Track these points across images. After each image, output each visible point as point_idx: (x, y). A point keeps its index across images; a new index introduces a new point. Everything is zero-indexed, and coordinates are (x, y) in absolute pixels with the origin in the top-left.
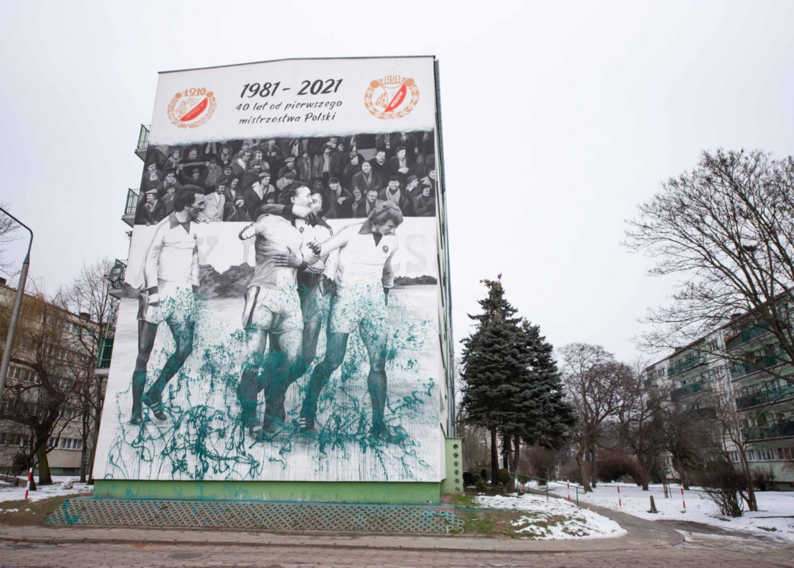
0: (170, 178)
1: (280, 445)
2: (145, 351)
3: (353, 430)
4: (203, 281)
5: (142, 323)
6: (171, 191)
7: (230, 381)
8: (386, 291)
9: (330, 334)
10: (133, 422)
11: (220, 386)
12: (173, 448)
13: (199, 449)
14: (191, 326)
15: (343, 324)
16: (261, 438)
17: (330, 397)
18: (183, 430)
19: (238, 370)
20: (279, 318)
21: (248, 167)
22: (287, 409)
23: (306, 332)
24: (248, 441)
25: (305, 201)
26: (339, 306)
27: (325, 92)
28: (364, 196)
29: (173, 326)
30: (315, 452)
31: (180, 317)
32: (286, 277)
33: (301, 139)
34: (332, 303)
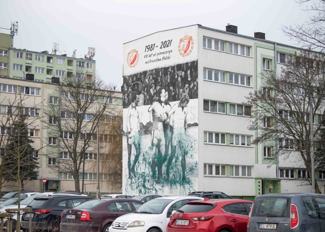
0: (130, 90)
1: (161, 184)
2: (130, 154)
3: (178, 180)
4: (141, 129)
5: (128, 144)
6: (131, 94)
7: (149, 163)
8: (185, 129)
9: (172, 146)
10: (129, 178)
11: (147, 165)
12: (139, 186)
13: (144, 186)
14: (139, 145)
15: (175, 143)
16: (158, 182)
17: (172, 168)
18: (140, 180)
19: (151, 160)
20: (159, 140)
21: (149, 82)
22: (163, 173)
23: (166, 145)
24: (155, 183)
25: (164, 95)
26: (174, 136)
27: (168, 46)
28: (179, 91)
29: (135, 145)
30: (170, 187)
31: (136, 143)
32: (160, 125)
33: (162, 69)
34: (172, 135)
